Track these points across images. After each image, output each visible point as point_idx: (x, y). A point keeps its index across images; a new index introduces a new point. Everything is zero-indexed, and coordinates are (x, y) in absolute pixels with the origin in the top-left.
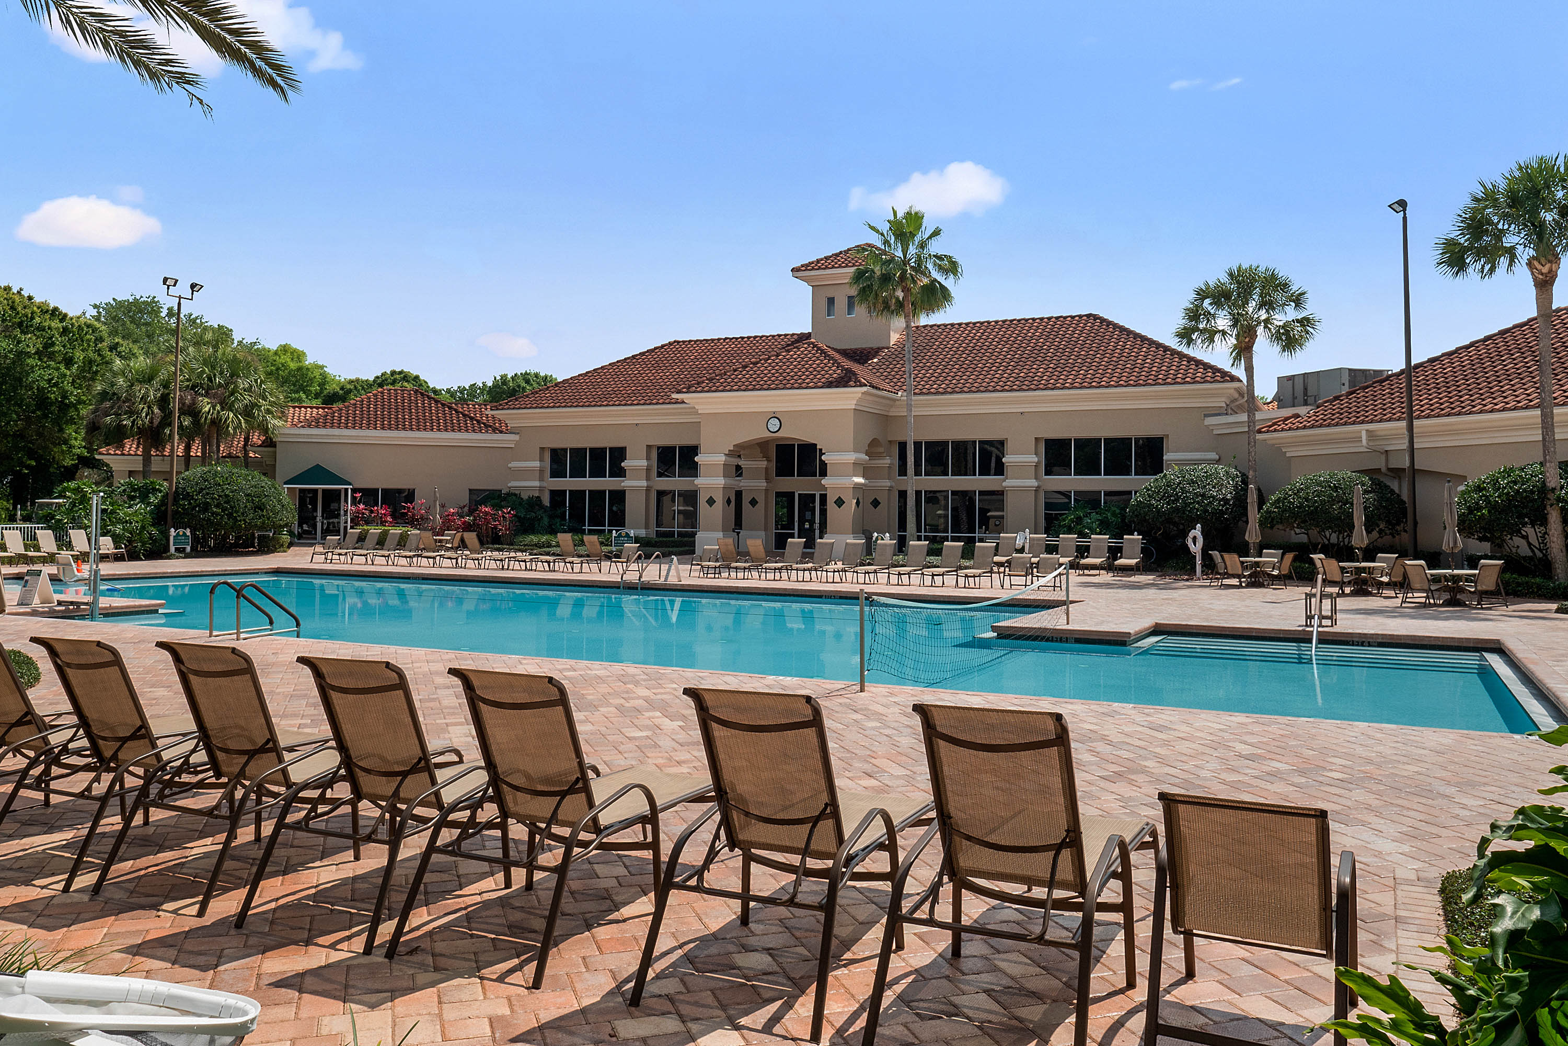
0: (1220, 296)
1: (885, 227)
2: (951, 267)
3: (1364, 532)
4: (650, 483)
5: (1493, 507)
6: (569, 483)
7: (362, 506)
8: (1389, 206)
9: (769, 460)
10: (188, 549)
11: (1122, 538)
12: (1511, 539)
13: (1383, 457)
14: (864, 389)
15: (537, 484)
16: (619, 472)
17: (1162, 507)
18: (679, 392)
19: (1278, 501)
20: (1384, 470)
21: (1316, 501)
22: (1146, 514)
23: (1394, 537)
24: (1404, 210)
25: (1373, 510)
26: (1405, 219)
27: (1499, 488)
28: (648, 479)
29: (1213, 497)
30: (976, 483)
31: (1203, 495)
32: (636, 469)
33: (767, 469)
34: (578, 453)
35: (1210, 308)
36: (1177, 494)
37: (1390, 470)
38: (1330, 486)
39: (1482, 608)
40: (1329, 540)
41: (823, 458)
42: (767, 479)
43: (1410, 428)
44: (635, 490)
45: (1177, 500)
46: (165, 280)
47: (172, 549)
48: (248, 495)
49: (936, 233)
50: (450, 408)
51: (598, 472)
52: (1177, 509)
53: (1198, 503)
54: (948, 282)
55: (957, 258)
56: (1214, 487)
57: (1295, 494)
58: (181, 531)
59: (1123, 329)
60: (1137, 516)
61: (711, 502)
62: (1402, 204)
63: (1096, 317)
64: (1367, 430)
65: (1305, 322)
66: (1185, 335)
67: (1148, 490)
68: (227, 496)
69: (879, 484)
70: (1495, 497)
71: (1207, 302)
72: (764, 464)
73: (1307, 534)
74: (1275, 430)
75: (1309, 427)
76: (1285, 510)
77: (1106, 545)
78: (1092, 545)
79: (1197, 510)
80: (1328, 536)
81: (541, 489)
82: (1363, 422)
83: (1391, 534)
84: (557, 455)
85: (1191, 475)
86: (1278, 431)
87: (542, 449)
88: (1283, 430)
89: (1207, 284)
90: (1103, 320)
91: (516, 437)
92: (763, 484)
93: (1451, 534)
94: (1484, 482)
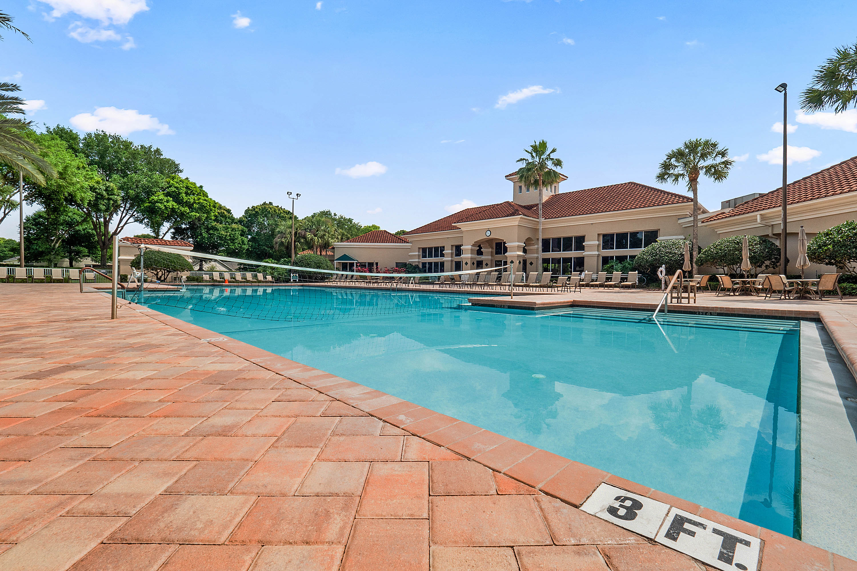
0: (679, 155)
1: (530, 149)
2: (558, 163)
3: (749, 262)
4: (453, 259)
5: (835, 243)
6: (428, 260)
7: (359, 268)
8: (776, 89)
9: (492, 248)
10: (297, 281)
11: (628, 274)
12: (849, 262)
13: (770, 228)
14: (521, 216)
15: (417, 260)
16: (442, 255)
17: (649, 259)
18: (455, 223)
19: (705, 251)
20: (770, 235)
21: (726, 250)
22: (641, 262)
23: (774, 268)
24: (785, 89)
25: (760, 254)
26: (785, 94)
27: (842, 233)
28: (452, 257)
29: (675, 253)
30: (573, 254)
31: (670, 253)
32: (448, 254)
33: (492, 252)
34: (430, 249)
35: (674, 163)
36: (656, 253)
37: (774, 234)
38: (735, 243)
39: (822, 300)
40: (736, 272)
41: (506, 245)
42: (492, 256)
43: (785, 209)
44: (447, 261)
45: (656, 255)
46: (288, 192)
47: (292, 280)
48: (315, 263)
49: (554, 151)
50: (394, 236)
51: (436, 256)
52: (656, 259)
53: (667, 256)
54: (558, 169)
55: (561, 159)
56: (676, 249)
57: (715, 248)
58: (295, 275)
59: (643, 186)
60: (637, 263)
61: (466, 264)
62: (784, 86)
63: (632, 183)
64: (761, 215)
65: (726, 163)
66: (661, 177)
67: (644, 252)
68: (308, 263)
69: (532, 256)
70: (839, 238)
71: (673, 160)
72: (490, 250)
73: (723, 268)
74: (711, 221)
75: (728, 217)
76: (709, 256)
77: (620, 277)
78: (613, 277)
79: (666, 259)
80: (735, 269)
81: (419, 262)
82: (758, 210)
83: (772, 267)
84: (424, 250)
85: (665, 244)
86: (712, 220)
87: (419, 248)
88: (715, 220)
89: (673, 151)
90: (635, 184)
91: (411, 244)
92: (490, 257)
93: (802, 258)
94: (831, 231)
